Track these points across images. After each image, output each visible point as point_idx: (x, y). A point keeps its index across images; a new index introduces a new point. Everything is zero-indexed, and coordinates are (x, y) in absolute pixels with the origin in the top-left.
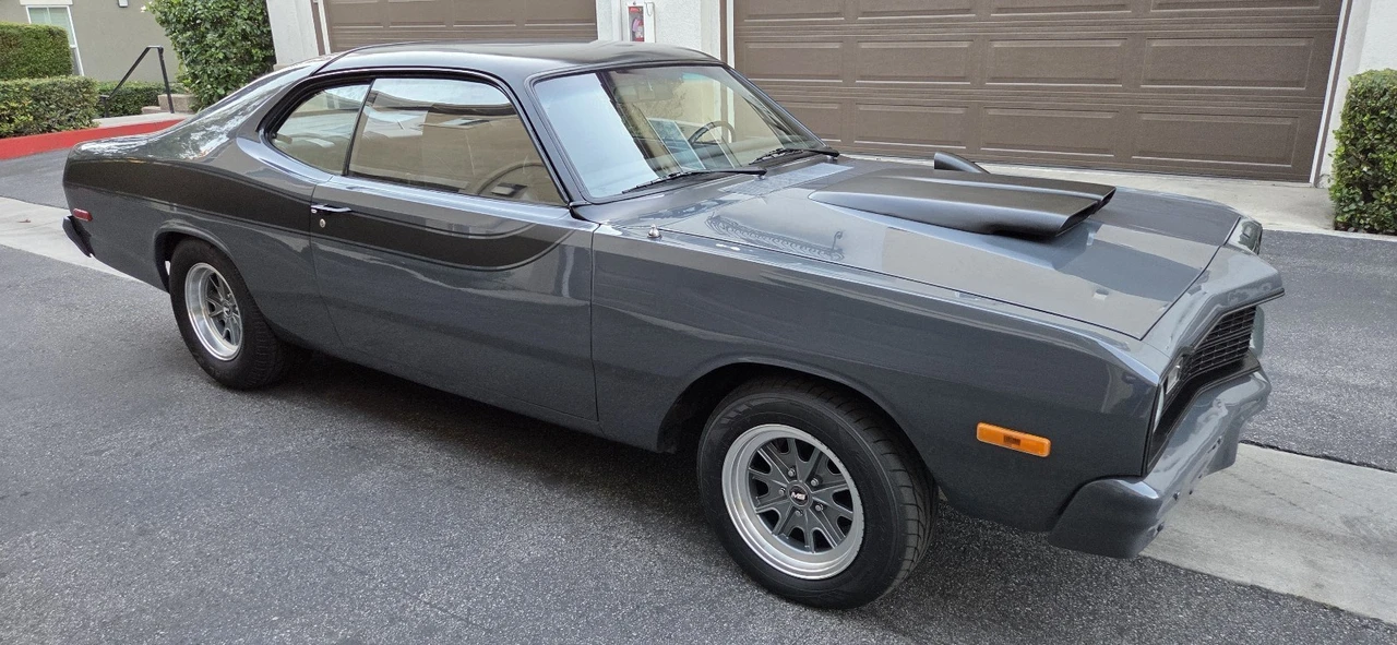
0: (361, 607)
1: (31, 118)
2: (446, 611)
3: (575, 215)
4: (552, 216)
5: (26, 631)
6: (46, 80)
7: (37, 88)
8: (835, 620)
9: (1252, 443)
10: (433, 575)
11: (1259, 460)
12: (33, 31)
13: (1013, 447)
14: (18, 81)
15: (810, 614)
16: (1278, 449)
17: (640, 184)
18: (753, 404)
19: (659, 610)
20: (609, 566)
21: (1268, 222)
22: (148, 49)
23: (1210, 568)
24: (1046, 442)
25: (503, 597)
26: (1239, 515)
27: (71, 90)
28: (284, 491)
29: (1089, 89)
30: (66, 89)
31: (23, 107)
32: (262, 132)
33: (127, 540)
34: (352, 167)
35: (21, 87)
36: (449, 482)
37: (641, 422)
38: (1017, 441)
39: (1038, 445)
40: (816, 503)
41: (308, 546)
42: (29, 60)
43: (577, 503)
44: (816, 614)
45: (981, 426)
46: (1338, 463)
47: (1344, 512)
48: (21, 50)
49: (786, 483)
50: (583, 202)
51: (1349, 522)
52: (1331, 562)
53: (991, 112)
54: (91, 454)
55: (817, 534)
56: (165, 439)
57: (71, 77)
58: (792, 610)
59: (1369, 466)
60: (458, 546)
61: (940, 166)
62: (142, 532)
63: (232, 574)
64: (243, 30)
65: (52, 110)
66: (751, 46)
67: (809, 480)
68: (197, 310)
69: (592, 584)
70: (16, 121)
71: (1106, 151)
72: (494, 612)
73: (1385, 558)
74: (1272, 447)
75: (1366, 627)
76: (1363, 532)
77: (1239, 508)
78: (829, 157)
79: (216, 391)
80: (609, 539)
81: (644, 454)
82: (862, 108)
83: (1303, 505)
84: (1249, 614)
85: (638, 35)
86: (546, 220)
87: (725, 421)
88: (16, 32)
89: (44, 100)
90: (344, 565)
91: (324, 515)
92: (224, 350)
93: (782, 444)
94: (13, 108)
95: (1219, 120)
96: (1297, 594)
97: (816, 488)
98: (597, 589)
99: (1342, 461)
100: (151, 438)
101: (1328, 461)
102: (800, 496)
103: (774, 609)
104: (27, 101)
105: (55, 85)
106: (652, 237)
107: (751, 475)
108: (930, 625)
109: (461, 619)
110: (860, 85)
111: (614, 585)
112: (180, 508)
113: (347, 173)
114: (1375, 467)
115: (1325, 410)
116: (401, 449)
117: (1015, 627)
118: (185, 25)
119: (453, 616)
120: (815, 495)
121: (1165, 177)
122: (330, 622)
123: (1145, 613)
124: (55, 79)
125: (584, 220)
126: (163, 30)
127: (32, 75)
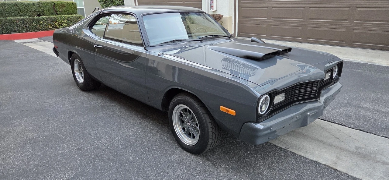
0: (85, 142)
1: (67, 25)
2: (103, 145)
3: (145, 49)
4: (140, 49)
5: (14, 139)
6: (71, 16)
7: (68, 17)
8: (195, 157)
9: (340, 124)
10: (105, 136)
11: (339, 129)
12: (68, 3)
13: (228, 113)
14: (64, 16)
15: (189, 154)
16: (347, 127)
17: (163, 42)
18: (178, 99)
19: (153, 150)
20: (147, 139)
21: (386, 63)
22: (96, 8)
23: (306, 156)
24: (235, 112)
25: (118, 143)
26: (324, 143)
27: (76, 18)
28: (82, 114)
29: (338, 22)
30: (75, 18)
31: (65, 22)
32: (89, 27)
33: (44, 122)
34: (105, 36)
35: (64, 17)
36: (121, 116)
37: (157, 102)
38: (228, 111)
39: (233, 112)
40: (193, 126)
41: (81, 127)
42: (67, 10)
43: (148, 123)
44: (191, 155)
45: (221, 107)
46: (363, 132)
47: (357, 145)
48: (66, 8)
49: (186, 120)
50: (148, 46)
51: (357, 148)
52: (344, 158)
53: (309, 28)
54: (46, 103)
55: (193, 134)
56: (63, 101)
57: (77, 15)
58: (185, 153)
59: (372, 134)
60: (114, 130)
61: (252, 41)
62: (48, 120)
63: (62, 132)
64: (118, 4)
65: (72, 23)
66: (243, 8)
67: (191, 120)
68: (77, 71)
69: (141, 142)
70: (63, 25)
71: (343, 41)
72: (114, 146)
73: (362, 159)
74: (346, 126)
75: (342, 175)
76: (360, 151)
77: (325, 141)
78: (228, 38)
79: (79, 91)
80: (151, 132)
81: (159, 110)
82: (272, 26)
83: (345, 142)
84: (308, 168)
85: (212, 5)
86: (138, 50)
87: (173, 103)
88: (65, 3)
89: (70, 20)
90: (87, 132)
91: (88, 120)
92: (81, 80)
93: (185, 110)
94: (62, 22)
95: (378, 32)
96: (327, 164)
97: (193, 122)
98: (141, 143)
99: (365, 132)
100: (60, 100)
101: (360, 131)
102: (189, 124)
103: (181, 152)
104: (66, 21)
105: (72, 17)
106: (159, 55)
107: (180, 118)
108: (218, 160)
109: (106, 147)
110: (272, 20)
111: (146, 143)
112: (58, 116)
113: (104, 38)
114: (374, 134)
115: (368, 117)
116: (113, 107)
117: (240, 163)
118: (104, 2)
119: (105, 146)
120: (192, 124)
121: (360, 49)
122: (77, 144)
123: (279, 164)
124: (73, 15)
125: (147, 50)
126: (99, 3)
127: (68, 14)
